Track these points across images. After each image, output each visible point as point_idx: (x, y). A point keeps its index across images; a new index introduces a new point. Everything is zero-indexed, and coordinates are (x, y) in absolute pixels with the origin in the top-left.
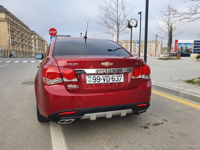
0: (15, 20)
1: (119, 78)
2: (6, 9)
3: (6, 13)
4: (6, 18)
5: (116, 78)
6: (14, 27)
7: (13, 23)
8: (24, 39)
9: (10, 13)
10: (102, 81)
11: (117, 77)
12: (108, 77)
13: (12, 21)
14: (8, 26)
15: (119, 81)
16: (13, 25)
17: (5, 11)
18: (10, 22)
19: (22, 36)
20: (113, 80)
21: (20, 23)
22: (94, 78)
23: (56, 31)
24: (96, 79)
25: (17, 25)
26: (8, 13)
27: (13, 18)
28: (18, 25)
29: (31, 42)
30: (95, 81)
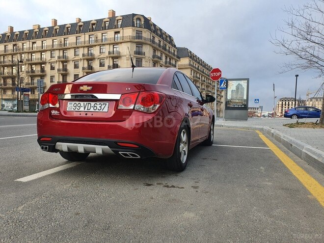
0: (201, 65)
1: (103, 107)
2: (191, 52)
3: (191, 57)
4: (190, 65)
5: (98, 106)
6: (198, 76)
7: (198, 69)
8: (210, 92)
9: (196, 56)
10: (82, 109)
11: (100, 105)
12: (89, 105)
13: (197, 67)
14: (191, 74)
15: (101, 111)
16: (198, 73)
17: (190, 54)
18: (194, 69)
19: (208, 87)
20: (95, 108)
21: (208, 69)
22: (75, 105)
23: (221, 72)
24: (76, 107)
25: (203, 72)
26: (194, 56)
27: (199, 63)
28: (205, 72)
29: (219, 95)
30: (75, 108)
